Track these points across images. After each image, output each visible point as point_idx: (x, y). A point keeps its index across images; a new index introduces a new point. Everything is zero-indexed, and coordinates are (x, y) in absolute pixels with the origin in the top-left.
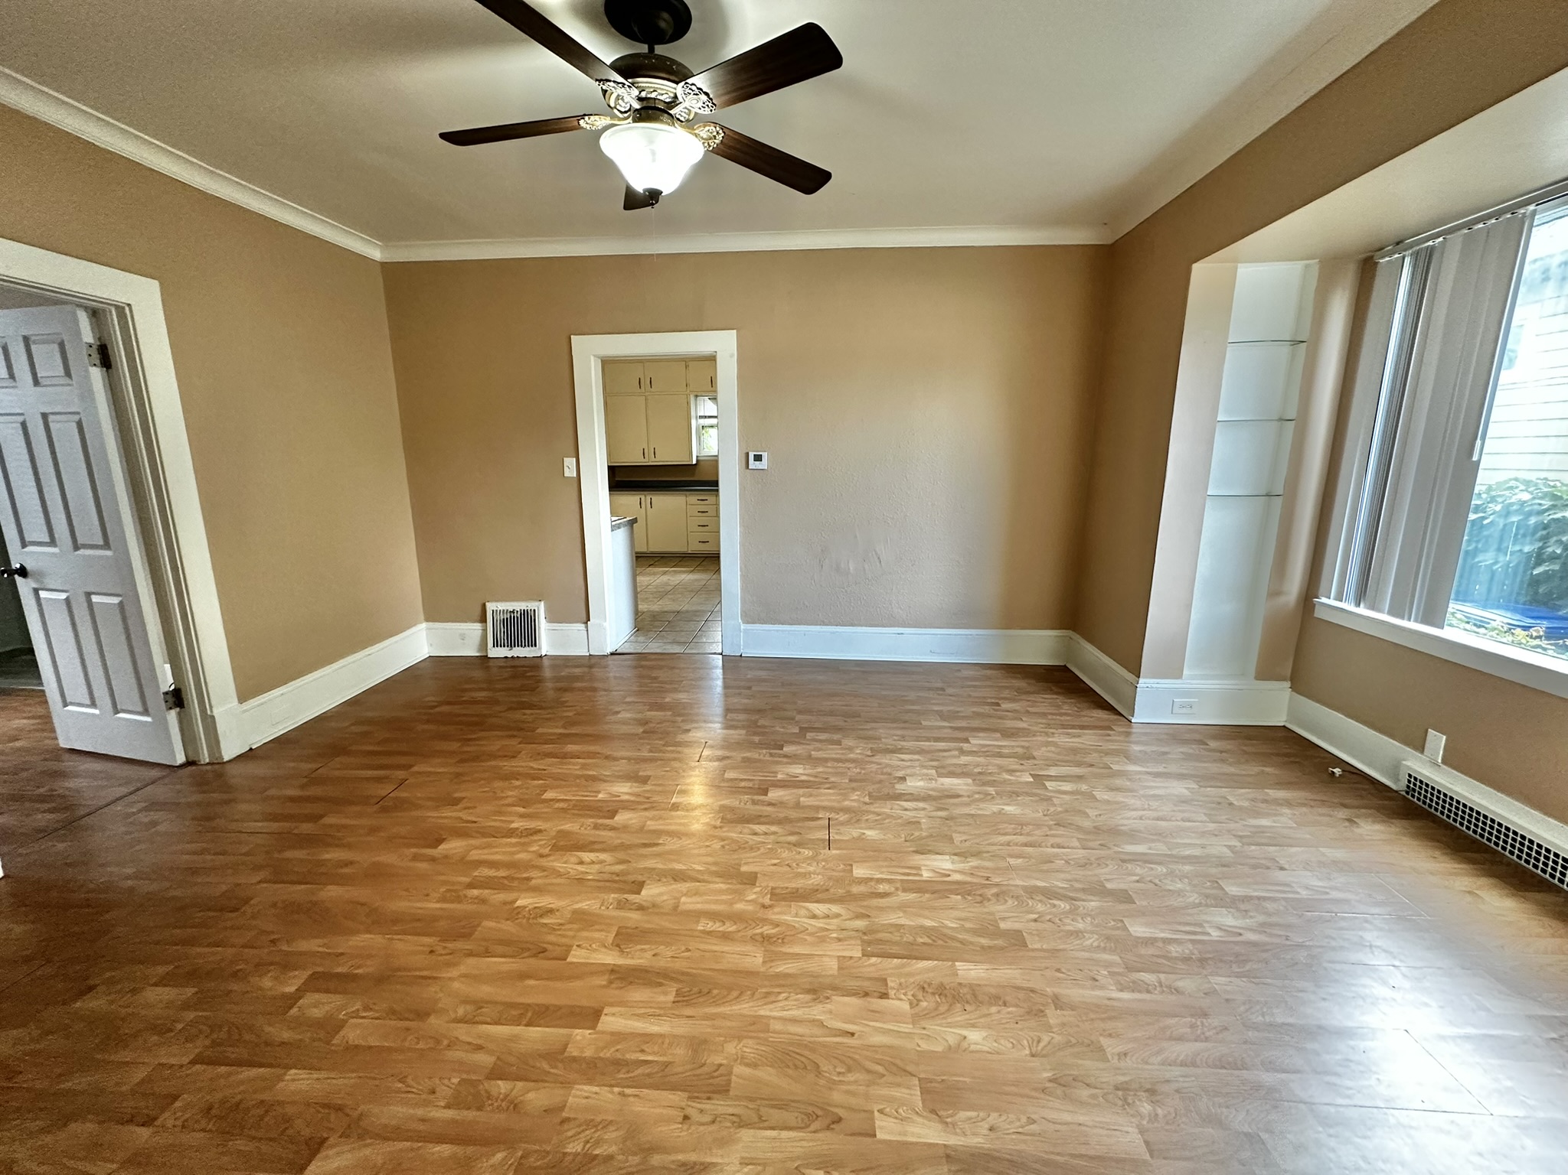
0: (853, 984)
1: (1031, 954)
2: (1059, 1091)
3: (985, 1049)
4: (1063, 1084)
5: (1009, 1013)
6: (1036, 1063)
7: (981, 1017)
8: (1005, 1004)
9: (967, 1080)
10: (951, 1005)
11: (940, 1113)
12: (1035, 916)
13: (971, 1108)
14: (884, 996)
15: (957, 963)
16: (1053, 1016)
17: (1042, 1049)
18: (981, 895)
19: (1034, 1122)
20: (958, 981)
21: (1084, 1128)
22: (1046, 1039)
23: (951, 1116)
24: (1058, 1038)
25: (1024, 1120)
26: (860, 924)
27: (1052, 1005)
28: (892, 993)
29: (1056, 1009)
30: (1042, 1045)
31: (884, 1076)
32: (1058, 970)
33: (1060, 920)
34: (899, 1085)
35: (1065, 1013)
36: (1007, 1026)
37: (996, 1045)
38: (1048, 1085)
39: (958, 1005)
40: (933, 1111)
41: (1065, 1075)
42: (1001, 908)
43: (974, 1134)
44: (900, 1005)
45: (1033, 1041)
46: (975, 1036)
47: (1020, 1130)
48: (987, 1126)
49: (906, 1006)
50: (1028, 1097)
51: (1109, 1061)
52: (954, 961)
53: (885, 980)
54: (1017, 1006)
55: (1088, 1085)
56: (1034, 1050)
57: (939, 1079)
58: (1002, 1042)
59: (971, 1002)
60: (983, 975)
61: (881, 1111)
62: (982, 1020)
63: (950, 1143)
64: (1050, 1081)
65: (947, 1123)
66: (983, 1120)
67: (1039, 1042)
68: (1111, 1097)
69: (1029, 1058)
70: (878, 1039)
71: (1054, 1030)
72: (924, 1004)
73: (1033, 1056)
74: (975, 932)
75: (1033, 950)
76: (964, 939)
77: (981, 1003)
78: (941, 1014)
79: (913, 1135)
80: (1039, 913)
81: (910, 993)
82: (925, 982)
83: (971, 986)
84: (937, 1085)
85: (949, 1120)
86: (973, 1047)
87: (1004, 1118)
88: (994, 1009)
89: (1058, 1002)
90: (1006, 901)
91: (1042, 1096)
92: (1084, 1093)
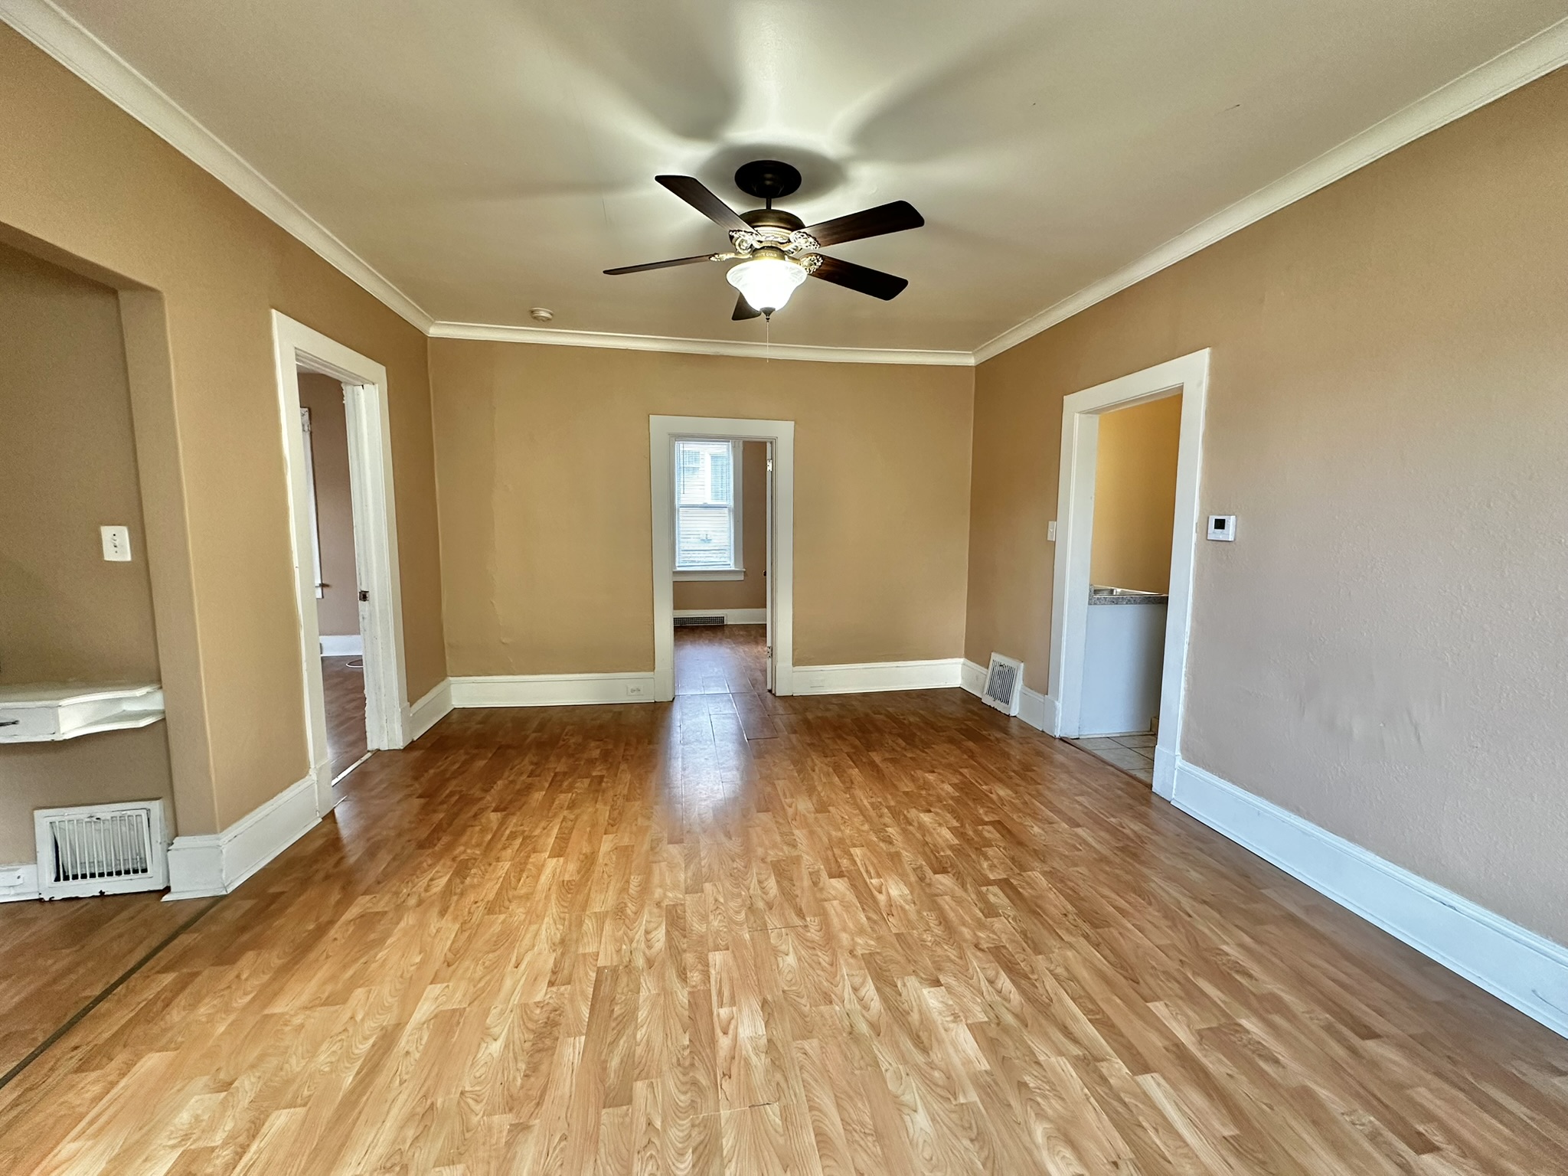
0: (567, 963)
1: (592, 1110)
2: (420, 1110)
3: (479, 1055)
4: (426, 1116)
5: (515, 1079)
6: (455, 1096)
7: (514, 1053)
8: (526, 1076)
9: (454, 1040)
10: (533, 1031)
11: (432, 1021)
12: (658, 1124)
13: (430, 1042)
14: (551, 984)
15: (583, 1038)
16: (503, 1121)
17: (466, 1103)
18: (692, 1065)
19: (401, 1084)
20: (561, 1037)
21: (379, 1125)
22: (477, 1108)
23: (428, 1027)
24: (475, 1120)
25: (406, 1077)
26: (640, 962)
27: (517, 1122)
28: (554, 989)
29: (511, 1125)
30: (470, 1101)
31: (475, 987)
32: (564, 1138)
33: (651, 1156)
34: (464, 995)
35: (505, 1133)
36: (500, 1075)
37: (482, 1062)
38: (429, 1102)
39: (532, 1037)
40: (436, 1016)
41: (433, 1120)
42: (671, 1084)
43: (408, 1042)
44: (541, 993)
45: (478, 1096)
46: (496, 1048)
47: (398, 1073)
48: (411, 1050)
49: (538, 998)
50: (423, 1085)
51: (434, 1167)
52: (587, 1035)
53: (569, 983)
54: (522, 1087)
55: (417, 1138)
56: (467, 1095)
57: (462, 1021)
58: (484, 1069)
59: (535, 1047)
60: (566, 1059)
61: (448, 986)
62: (511, 1054)
63: (408, 1026)
64: (432, 1104)
65: (424, 1023)
66: (417, 1048)
67: (476, 1101)
68: (397, 1157)
69: (460, 1089)
70: (508, 983)
71: (485, 1118)
72: (538, 1011)
73: (462, 1093)
74: (630, 1055)
75: (598, 1114)
76: (618, 1046)
77: (531, 1056)
78: (524, 1023)
79: (423, 1004)
80: (665, 1131)
81: (551, 1001)
82: (563, 1012)
83: (553, 1048)
84: (457, 1018)
85: (425, 1025)
86: (484, 1045)
87: (413, 1062)
88: (522, 1066)
89: (520, 1128)
90: (685, 1093)
91: (420, 1096)
92: (410, 1133)
